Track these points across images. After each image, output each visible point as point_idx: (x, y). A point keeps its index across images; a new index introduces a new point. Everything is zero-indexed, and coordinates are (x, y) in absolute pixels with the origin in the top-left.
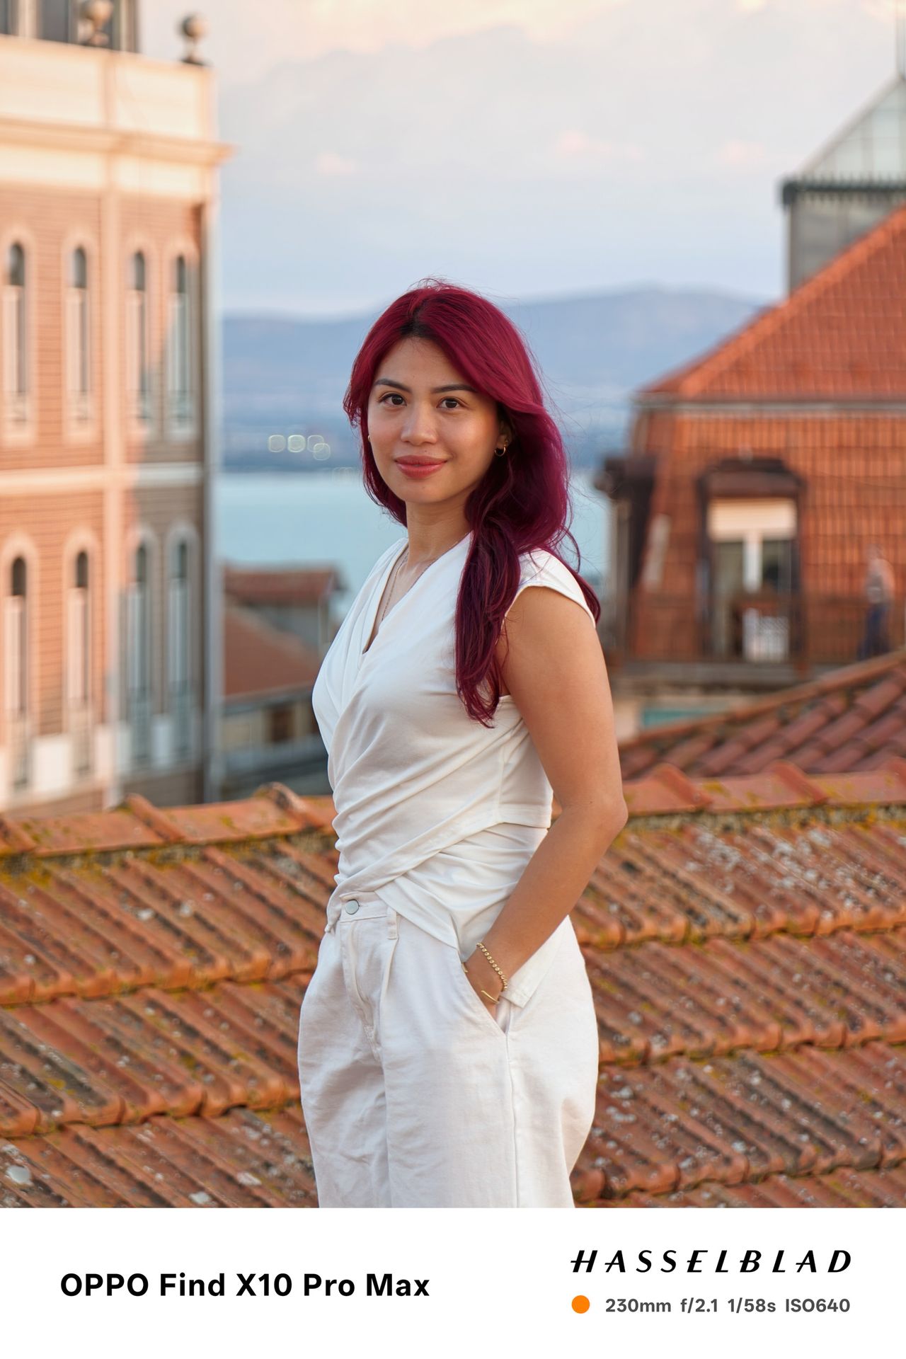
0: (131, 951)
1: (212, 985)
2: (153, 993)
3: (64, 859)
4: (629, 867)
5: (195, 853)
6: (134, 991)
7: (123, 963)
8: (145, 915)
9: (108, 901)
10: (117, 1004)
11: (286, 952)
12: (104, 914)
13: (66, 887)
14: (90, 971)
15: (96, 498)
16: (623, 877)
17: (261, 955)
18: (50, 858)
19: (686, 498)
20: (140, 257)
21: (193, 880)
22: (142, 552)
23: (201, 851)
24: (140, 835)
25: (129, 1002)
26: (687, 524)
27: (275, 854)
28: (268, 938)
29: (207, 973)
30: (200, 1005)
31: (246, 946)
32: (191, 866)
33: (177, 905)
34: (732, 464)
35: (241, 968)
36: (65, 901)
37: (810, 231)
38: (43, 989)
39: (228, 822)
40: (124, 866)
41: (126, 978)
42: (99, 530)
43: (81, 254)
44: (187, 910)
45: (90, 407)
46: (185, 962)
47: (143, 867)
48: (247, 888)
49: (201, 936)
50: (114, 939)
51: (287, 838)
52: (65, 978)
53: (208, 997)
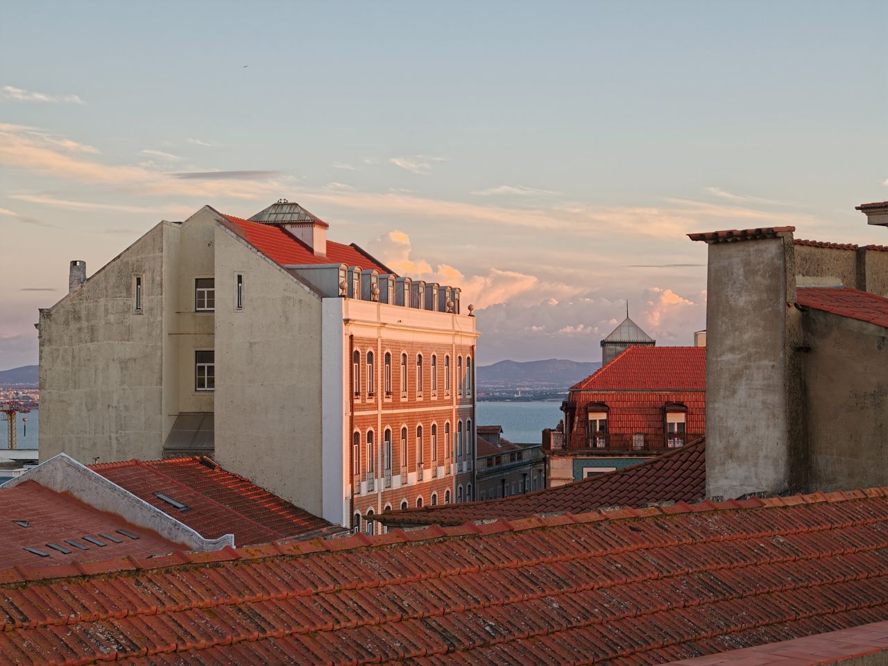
0: (572, 550)
1: (590, 558)
2: (578, 560)
3: (554, 527)
4: (677, 526)
5: (582, 525)
6: (574, 559)
7: (571, 553)
8: (573, 541)
9: (564, 537)
10: (571, 563)
11: (606, 549)
12: (564, 540)
13: (555, 534)
14: (564, 555)
15: (451, 411)
16: (676, 529)
17: (601, 550)
18: (551, 527)
19: (583, 411)
20: (460, 358)
21: (582, 532)
22: (460, 422)
23: (583, 525)
24: (570, 521)
25: (573, 562)
26: (583, 417)
27: (600, 525)
28: (601, 546)
29: (589, 555)
30: (588, 563)
31: (597, 548)
32: (581, 528)
33: (580, 538)
34: (593, 404)
35: (597, 553)
36: (555, 537)
37: (608, 352)
38: (555, 559)
39: (588, 517)
40: (567, 528)
41: (572, 557)
42: (451, 420)
43: (447, 357)
44: (582, 539)
45: (449, 392)
46: (585, 552)
47: (571, 529)
48: (594, 533)
49: (587, 546)
50: (568, 547)
51: (601, 521)
52: (559, 556)
53: (589, 560)
